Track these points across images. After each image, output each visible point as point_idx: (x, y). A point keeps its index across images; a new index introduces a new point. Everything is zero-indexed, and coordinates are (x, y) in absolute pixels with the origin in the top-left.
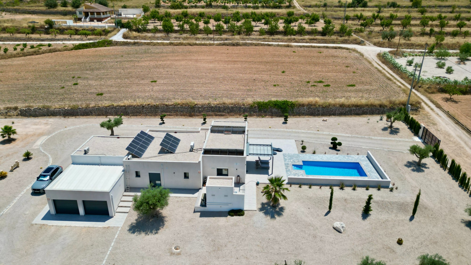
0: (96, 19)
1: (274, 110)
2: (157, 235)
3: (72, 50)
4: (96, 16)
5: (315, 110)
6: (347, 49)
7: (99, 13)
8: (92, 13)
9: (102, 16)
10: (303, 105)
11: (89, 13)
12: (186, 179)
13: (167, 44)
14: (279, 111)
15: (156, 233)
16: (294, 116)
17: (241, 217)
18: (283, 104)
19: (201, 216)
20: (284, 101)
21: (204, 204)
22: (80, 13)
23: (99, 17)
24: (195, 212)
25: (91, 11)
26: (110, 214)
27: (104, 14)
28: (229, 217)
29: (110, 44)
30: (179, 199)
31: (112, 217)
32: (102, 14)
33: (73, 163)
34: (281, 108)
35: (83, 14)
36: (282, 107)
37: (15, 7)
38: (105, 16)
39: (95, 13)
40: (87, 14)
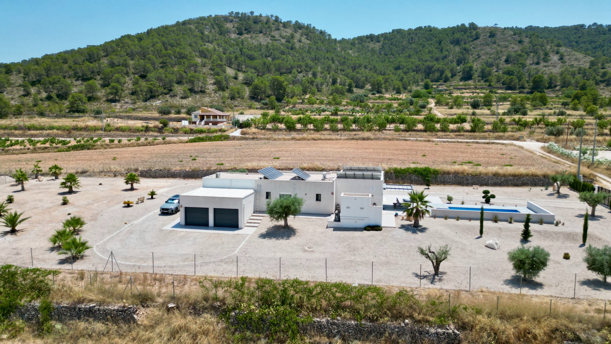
0: (211, 122)
1: (414, 177)
2: (288, 241)
3: (187, 142)
4: (212, 119)
5: (463, 178)
6: (503, 144)
7: (215, 117)
8: (208, 117)
9: (218, 120)
10: (448, 173)
11: (205, 117)
12: (318, 202)
13: (289, 140)
14: (420, 179)
15: (288, 239)
16: (437, 185)
17: (379, 232)
18: (424, 170)
19: (334, 230)
20: (426, 168)
21: (338, 219)
22: (196, 116)
23: (215, 120)
24: (327, 227)
25: (208, 114)
26: (240, 226)
27: (220, 118)
28: (365, 231)
29: (227, 138)
30: (310, 220)
31: (241, 229)
32: (218, 117)
33: (204, 187)
34: (422, 174)
35: (199, 117)
36: (424, 173)
37: (128, 114)
38: (221, 120)
39: (211, 117)
40: (202, 118)
